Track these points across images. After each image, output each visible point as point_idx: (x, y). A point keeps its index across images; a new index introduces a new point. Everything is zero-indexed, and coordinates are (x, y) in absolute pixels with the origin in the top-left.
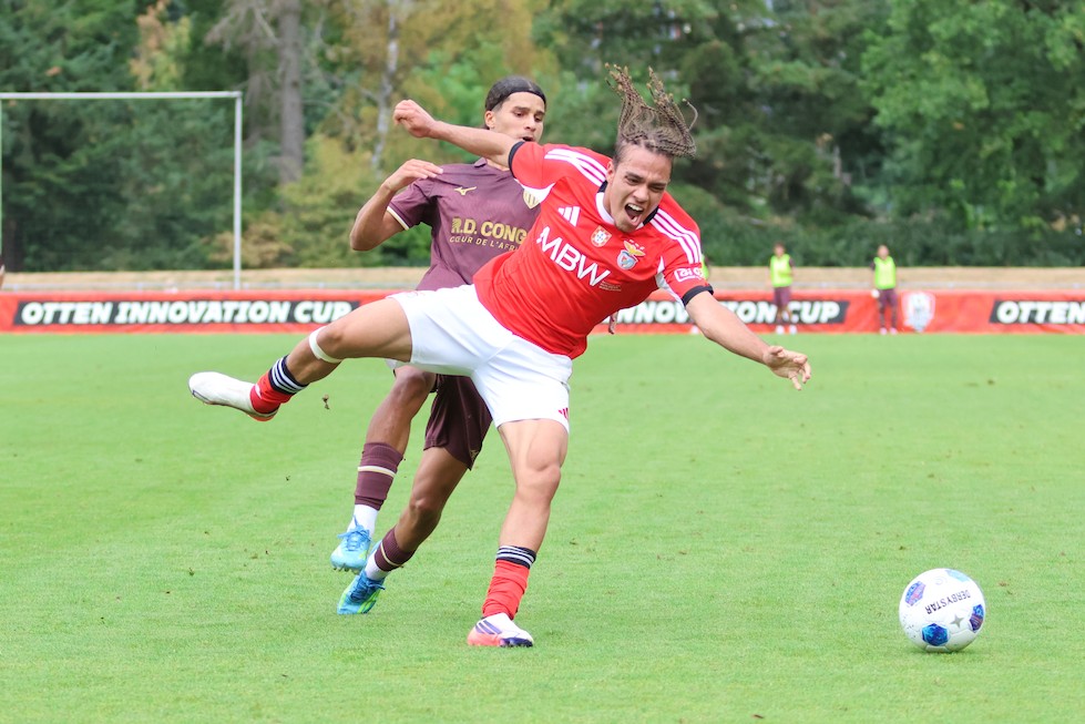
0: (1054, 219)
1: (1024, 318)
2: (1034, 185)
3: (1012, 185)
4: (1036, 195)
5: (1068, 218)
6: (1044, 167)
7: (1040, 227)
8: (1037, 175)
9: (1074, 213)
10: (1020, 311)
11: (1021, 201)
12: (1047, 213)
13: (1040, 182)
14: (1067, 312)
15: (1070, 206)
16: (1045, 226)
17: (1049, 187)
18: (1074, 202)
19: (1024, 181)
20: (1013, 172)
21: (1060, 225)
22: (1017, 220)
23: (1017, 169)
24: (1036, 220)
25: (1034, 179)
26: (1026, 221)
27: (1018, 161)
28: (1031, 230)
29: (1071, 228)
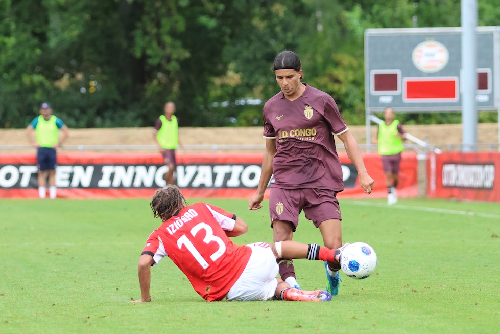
0: (58, 77)
1: (25, 182)
2: (35, 41)
3: (11, 41)
4: (38, 51)
5: (73, 76)
6: (47, 21)
7: (42, 85)
8: (38, 30)
9: (78, 71)
10: (21, 175)
11: (21, 58)
12: (49, 70)
13: (42, 38)
14: (71, 176)
15: (73, 63)
16: (47, 84)
17: (53, 42)
18: (79, 57)
19: (25, 36)
20: (13, 26)
21: (64, 83)
22: (18, 77)
23: (17, 22)
24: (37, 78)
25: (34, 34)
26: (26, 79)
27: (18, 14)
28: (33, 89)
29: (75, 87)
